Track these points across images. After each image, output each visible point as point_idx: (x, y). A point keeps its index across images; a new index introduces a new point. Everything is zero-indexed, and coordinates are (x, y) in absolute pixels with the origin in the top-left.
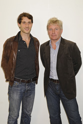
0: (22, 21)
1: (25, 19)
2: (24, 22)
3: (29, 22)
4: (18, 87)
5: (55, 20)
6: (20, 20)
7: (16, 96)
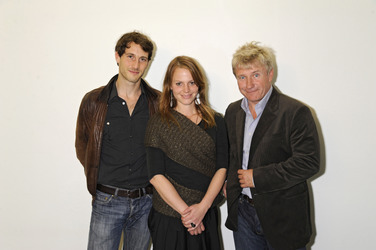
0: (128, 51)
1: (135, 49)
2: (132, 56)
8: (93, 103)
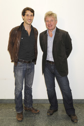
0: (26, 14)
1: (28, 13)
2: (28, 15)
3: (31, 15)
4: (21, 66)
5: (50, 13)
6: (24, 13)
7: (20, 74)
8: (16, 32)
